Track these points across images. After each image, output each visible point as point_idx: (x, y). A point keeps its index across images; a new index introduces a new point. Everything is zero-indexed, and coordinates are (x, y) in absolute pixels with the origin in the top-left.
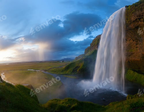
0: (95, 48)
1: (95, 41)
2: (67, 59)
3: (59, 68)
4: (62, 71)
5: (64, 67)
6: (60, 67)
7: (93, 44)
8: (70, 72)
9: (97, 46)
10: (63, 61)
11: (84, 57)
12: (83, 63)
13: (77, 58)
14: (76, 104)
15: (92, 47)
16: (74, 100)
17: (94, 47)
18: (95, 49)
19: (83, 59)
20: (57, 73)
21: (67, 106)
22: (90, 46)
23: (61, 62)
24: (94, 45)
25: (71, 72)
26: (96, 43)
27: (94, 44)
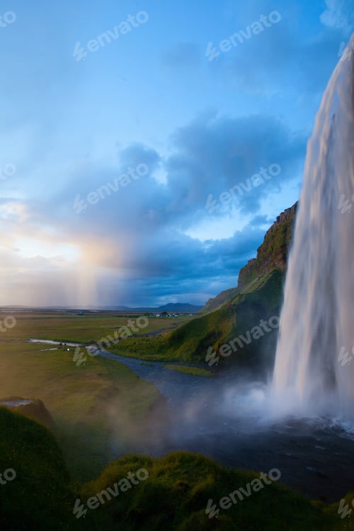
0: (276, 263)
1: (273, 236)
2: (178, 305)
3: (150, 337)
4: (162, 349)
5: (166, 335)
6: (154, 334)
7: (265, 250)
8: (190, 353)
9: (280, 256)
10: (164, 311)
11: (237, 299)
12: (235, 322)
13: (212, 302)
14: (210, 480)
15: (265, 259)
16: (201, 462)
17: (270, 259)
18: (274, 265)
19: (234, 305)
20: (142, 354)
21: (174, 485)
22: (258, 256)
23: (156, 318)
24: (271, 253)
25: (194, 354)
26: (278, 244)
27: (270, 249)
